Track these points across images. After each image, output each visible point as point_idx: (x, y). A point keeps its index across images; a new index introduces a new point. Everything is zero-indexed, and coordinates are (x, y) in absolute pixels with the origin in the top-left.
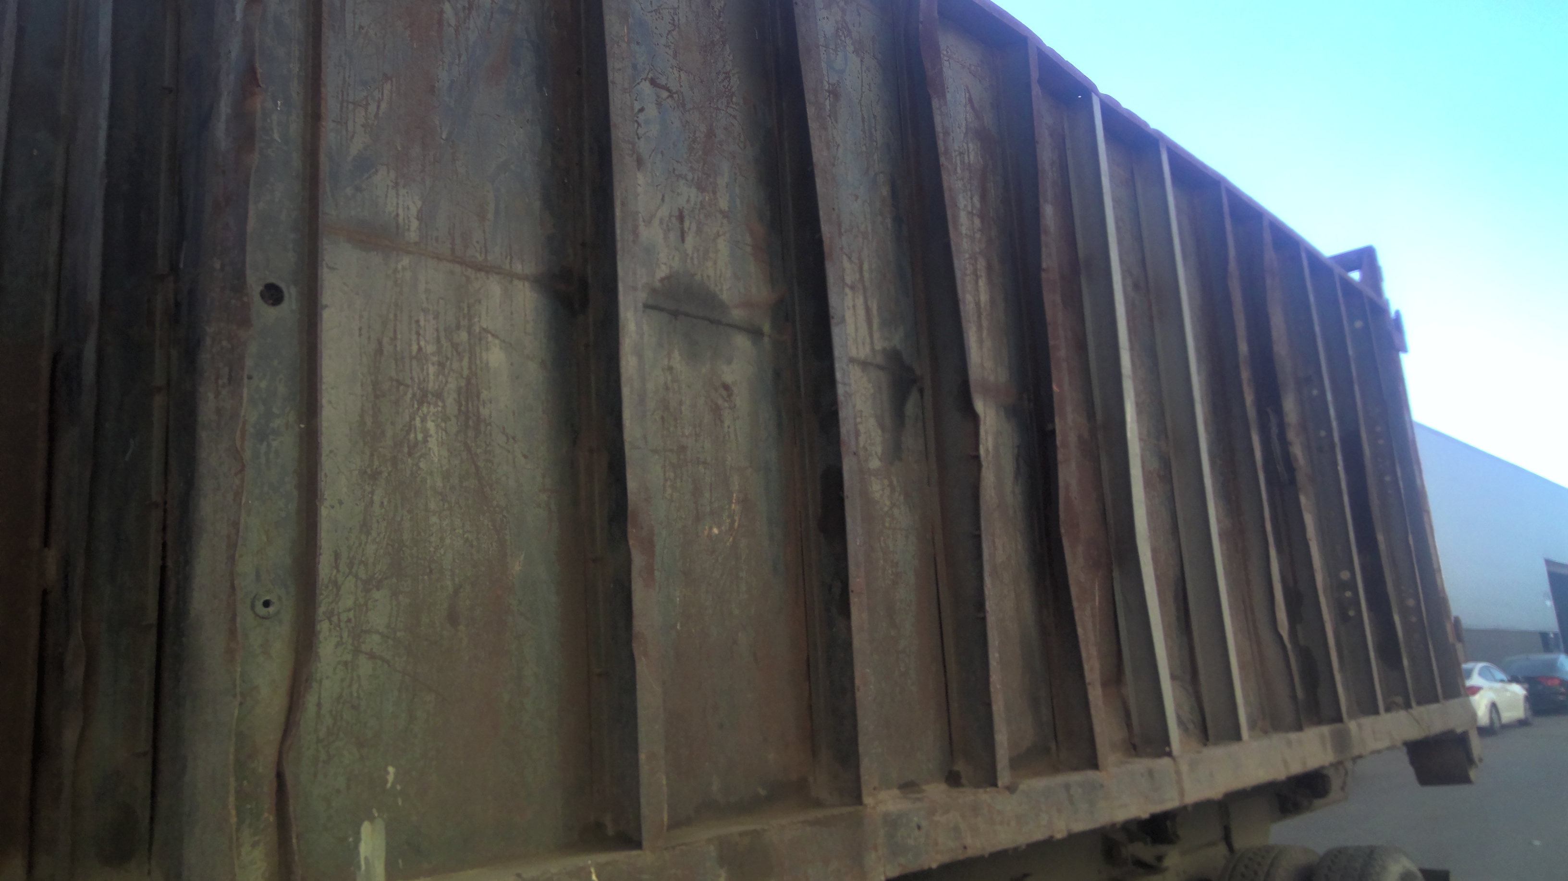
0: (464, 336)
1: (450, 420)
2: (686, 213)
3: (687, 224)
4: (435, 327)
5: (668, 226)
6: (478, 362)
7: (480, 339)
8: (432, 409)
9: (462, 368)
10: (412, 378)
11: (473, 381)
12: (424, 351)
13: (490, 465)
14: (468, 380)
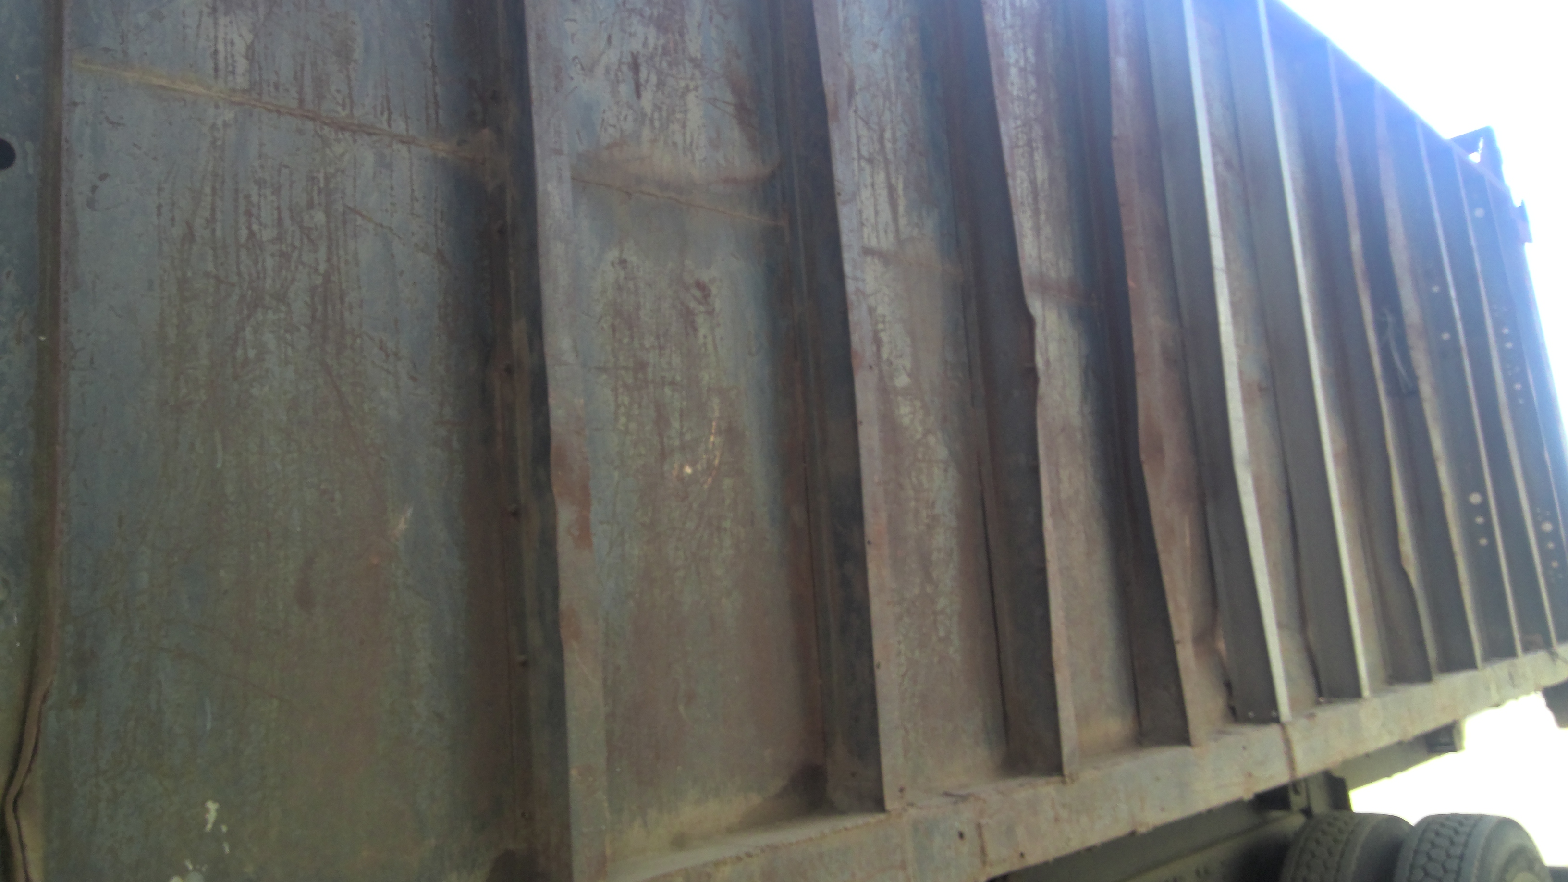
0: (320, 217)
1: (298, 330)
2: (641, 60)
3: (643, 75)
4: (276, 204)
5: (616, 75)
6: (341, 252)
7: (345, 222)
8: (271, 315)
9: (316, 260)
10: (239, 274)
11: (334, 278)
12: (258, 236)
13: (359, 390)
14: (327, 278)
